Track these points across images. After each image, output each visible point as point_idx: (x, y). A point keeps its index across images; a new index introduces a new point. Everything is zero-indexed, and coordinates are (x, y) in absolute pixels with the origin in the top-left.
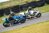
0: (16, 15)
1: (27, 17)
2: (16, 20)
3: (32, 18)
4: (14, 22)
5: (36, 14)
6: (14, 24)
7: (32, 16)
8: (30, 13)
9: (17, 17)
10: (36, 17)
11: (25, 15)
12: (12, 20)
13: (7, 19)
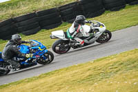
0: (27, 43)
1: (72, 42)
2: (28, 56)
3: (85, 44)
4: (20, 61)
5: (98, 35)
6: (22, 67)
7: (86, 41)
8: (79, 32)
9: (28, 48)
10: (97, 41)
11: (66, 37)
12: (15, 58)
13: (3, 55)
